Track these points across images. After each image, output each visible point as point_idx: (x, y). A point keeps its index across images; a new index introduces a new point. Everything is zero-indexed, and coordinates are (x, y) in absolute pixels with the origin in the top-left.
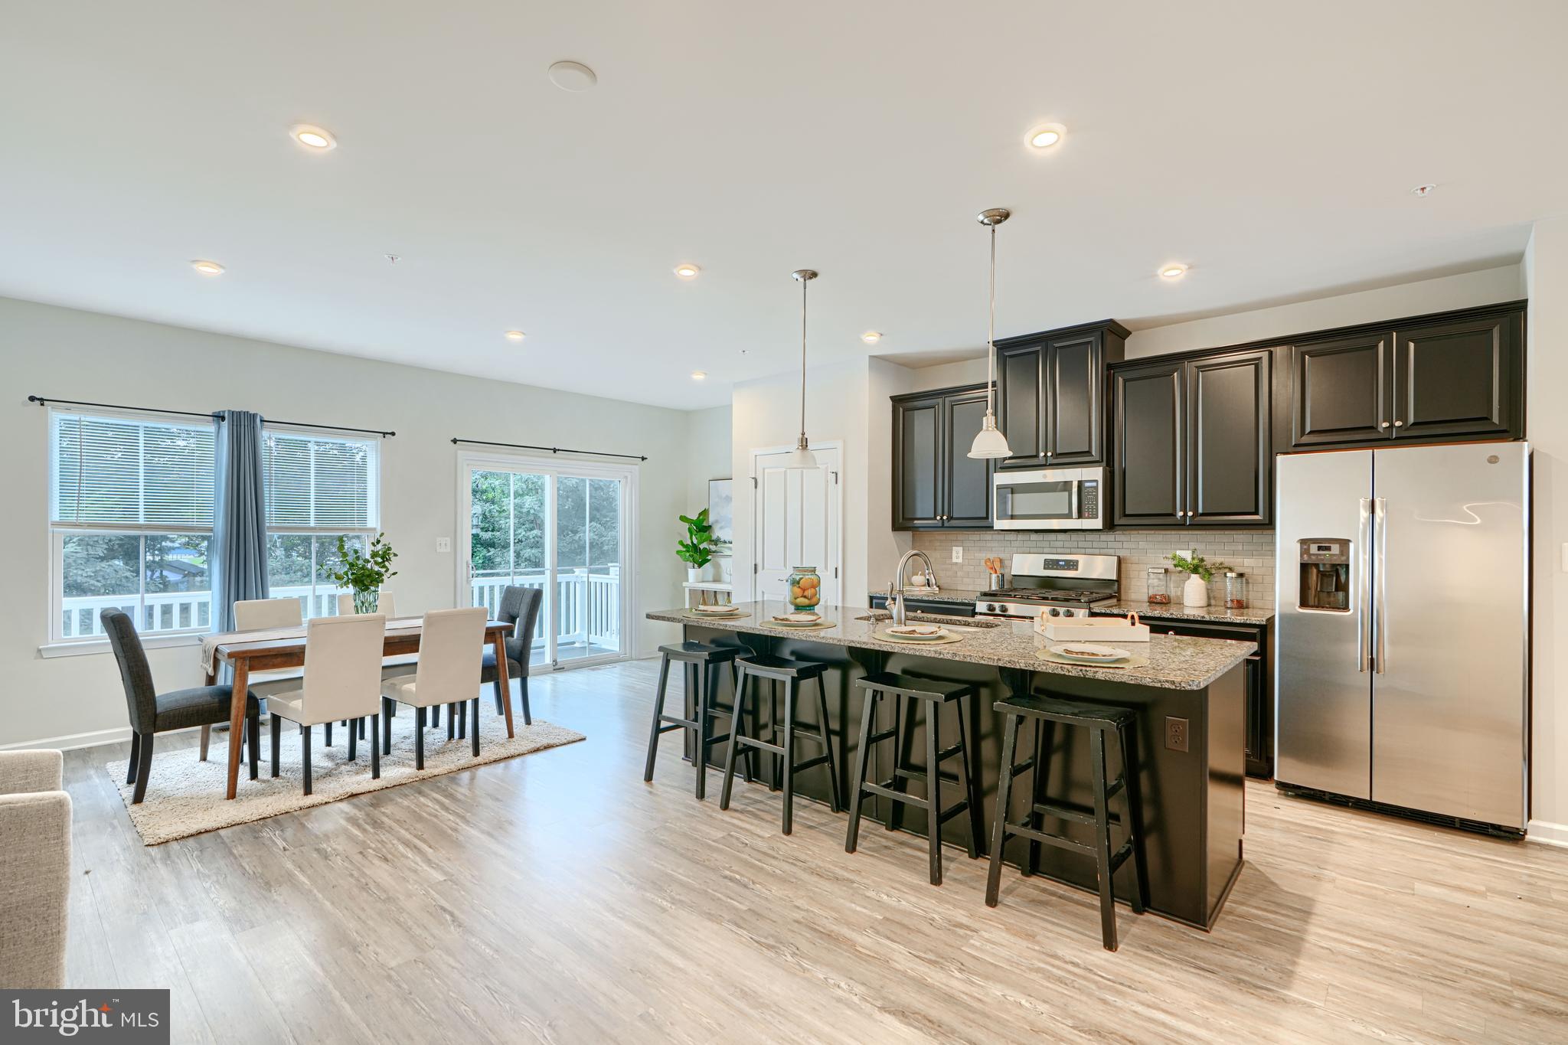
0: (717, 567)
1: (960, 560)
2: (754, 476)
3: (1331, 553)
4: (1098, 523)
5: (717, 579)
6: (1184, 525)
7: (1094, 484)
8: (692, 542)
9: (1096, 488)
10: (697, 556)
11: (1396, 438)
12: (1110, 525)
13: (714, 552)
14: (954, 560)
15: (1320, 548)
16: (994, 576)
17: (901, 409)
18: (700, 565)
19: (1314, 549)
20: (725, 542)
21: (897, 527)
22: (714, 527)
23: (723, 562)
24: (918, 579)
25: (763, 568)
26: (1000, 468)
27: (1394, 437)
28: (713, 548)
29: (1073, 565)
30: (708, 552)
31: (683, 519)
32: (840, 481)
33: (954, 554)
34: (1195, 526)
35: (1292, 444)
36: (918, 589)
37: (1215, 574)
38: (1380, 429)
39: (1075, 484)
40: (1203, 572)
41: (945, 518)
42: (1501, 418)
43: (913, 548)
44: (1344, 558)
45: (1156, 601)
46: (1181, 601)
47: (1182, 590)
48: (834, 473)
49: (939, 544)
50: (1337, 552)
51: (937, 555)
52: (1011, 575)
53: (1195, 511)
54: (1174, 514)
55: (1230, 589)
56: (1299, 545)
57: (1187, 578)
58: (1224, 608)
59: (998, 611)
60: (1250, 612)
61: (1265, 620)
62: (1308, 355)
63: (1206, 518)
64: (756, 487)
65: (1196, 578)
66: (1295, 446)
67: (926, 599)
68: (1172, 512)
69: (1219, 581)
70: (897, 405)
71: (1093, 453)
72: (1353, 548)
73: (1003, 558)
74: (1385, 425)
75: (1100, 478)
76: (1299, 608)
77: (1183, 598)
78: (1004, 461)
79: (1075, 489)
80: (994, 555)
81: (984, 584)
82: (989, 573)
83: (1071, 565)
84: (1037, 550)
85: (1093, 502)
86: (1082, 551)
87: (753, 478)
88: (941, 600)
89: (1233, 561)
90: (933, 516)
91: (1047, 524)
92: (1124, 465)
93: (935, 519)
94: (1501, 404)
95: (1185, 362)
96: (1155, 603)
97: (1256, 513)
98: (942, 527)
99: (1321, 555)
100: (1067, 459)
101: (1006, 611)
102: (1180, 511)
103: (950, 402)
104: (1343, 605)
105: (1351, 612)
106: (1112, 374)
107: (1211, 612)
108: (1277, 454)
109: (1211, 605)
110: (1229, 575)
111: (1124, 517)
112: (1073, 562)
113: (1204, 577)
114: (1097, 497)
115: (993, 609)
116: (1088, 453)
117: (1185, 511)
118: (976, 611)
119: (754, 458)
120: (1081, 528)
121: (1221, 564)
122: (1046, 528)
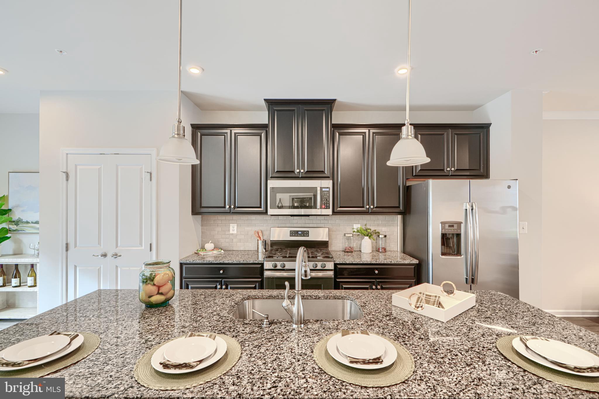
0: (19, 243)
1: (235, 232)
3: (454, 228)
4: (329, 212)
5: (18, 253)
6: (368, 212)
7: (328, 190)
9: (329, 192)
12: (334, 213)
13: (14, 231)
14: (231, 232)
15: (450, 226)
16: (260, 242)
17: (199, 134)
19: (447, 226)
20: (27, 222)
21: (195, 212)
22: (14, 210)
24: (209, 246)
26: (271, 177)
27: (450, 174)
28: (13, 227)
29: (306, 234)
30: (8, 230)
32: (154, 179)
33: (231, 228)
34: (373, 213)
35: (414, 175)
36: (211, 253)
37: (374, 236)
38: (445, 171)
39: (319, 189)
40: (369, 235)
41: (232, 207)
42: (484, 171)
43: (202, 225)
44: (459, 231)
45: (348, 251)
46: (358, 250)
47: (361, 245)
48: (148, 172)
49: (220, 222)
50: (456, 228)
51: (219, 229)
52: (271, 241)
53: (373, 205)
54: (363, 207)
55: (381, 244)
56: (440, 224)
57: (362, 238)
58: (378, 253)
59: (279, 267)
60: (387, 253)
61: (418, 261)
62: (419, 134)
63: (378, 209)
64: (67, 180)
65: (367, 238)
66: (415, 176)
67: (227, 262)
68: (362, 206)
69: (376, 239)
70: (195, 131)
71: (326, 172)
72: (463, 226)
73: (262, 230)
74: (448, 169)
75: (331, 186)
76: (441, 256)
77: (360, 248)
78: (274, 173)
79: (319, 192)
80: (257, 229)
81: (251, 246)
82: (256, 240)
83: (305, 234)
84: (287, 225)
85: (327, 199)
86: (308, 225)
87: (64, 172)
88: (238, 262)
89: (378, 229)
90: (223, 206)
91: (303, 211)
92: (339, 180)
93: (225, 207)
94: (484, 164)
95: (369, 129)
96: (347, 252)
97: (399, 207)
98: (230, 213)
99: (450, 229)
100: (311, 175)
101: (284, 267)
102: (367, 205)
103: (235, 134)
104: (459, 253)
105: (462, 256)
106: (333, 130)
107: (373, 256)
108: (407, 179)
109: (373, 251)
110: (380, 236)
111: (339, 208)
112: (306, 232)
113: (370, 237)
114: (329, 197)
115: (276, 266)
116: (323, 172)
117: (369, 205)
118: (265, 268)
119: (65, 156)
120: (320, 214)
121: (375, 231)
122: (303, 214)
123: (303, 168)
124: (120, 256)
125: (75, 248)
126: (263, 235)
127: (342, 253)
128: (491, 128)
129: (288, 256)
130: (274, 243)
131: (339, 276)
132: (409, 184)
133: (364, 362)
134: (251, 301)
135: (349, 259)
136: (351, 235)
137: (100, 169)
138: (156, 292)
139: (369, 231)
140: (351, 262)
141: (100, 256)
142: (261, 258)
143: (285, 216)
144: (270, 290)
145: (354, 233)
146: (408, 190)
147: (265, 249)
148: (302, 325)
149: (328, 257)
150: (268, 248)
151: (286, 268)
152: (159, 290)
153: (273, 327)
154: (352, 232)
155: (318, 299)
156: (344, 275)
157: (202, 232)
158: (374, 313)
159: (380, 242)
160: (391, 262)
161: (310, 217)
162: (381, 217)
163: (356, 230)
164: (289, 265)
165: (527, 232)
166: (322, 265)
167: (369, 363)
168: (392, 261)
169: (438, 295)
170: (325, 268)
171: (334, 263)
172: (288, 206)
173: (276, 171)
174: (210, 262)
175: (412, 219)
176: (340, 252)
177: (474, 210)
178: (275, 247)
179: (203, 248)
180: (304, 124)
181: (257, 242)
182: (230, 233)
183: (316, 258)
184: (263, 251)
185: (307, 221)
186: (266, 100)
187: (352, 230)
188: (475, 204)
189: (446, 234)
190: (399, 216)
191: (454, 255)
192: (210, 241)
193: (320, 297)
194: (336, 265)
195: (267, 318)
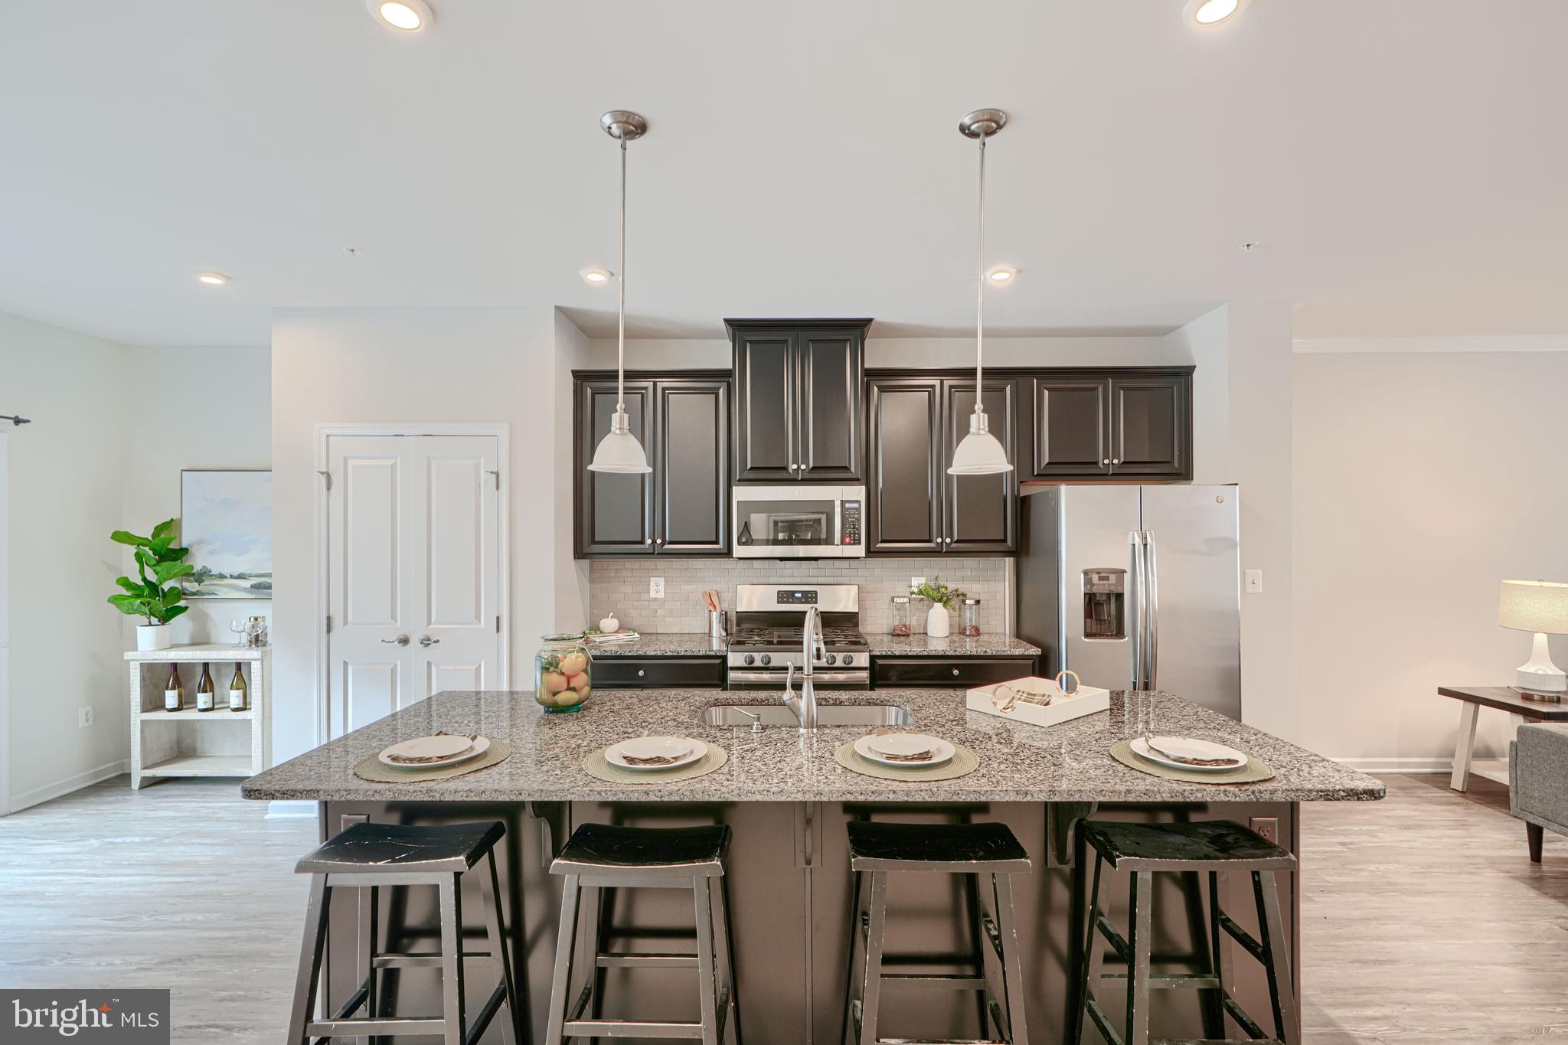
0: (202, 620)
1: (661, 595)
2: (324, 470)
3: (1110, 582)
4: (860, 550)
5: (200, 640)
6: (940, 552)
7: (856, 505)
8: (144, 579)
9: (859, 510)
10: (159, 605)
11: (1112, 474)
12: (871, 552)
13: (194, 594)
14: (653, 595)
15: (1101, 579)
16: (715, 615)
17: (589, 391)
18: (164, 619)
19: (1095, 578)
20: (222, 576)
21: (579, 553)
22: (193, 550)
23: (213, 610)
24: (609, 623)
25: (346, 622)
26: (739, 480)
27: (1111, 473)
28: (191, 586)
29: (812, 598)
30: (182, 594)
31: (120, 537)
32: (504, 486)
33: (653, 587)
34: (952, 553)
35: (1035, 473)
36: (614, 638)
37: (955, 602)
38: (1101, 465)
39: (838, 504)
40: (944, 600)
41: (659, 541)
42: (1180, 463)
43: (591, 581)
44: (1119, 587)
45: (900, 633)
46: (922, 632)
47: (926, 621)
48: (492, 473)
49: (630, 574)
50: (1114, 582)
51: (628, 589)
52: (737, 612)
53: (951, 537)
54: (930, 541)
55: (969, 617)
56: (1082, 575)
57: (930, 607)
58: (962, 636)
59: (758, 663)
60: (981, 638)
61: (1040, 650)
62: (1046, 389)
63: (960, 545)
64: (329, 488)
65: (938, 606)
66: (1037, 475)
67: (652, 653)
68: (928, 538)
69: (960, 609)
70: (582, 384)
71: (852, 469)
72: (1127, 577)
73: (719, 591)
74: (1106, 461)
75: (863, 498)
76: (1083, 638)
77: (925, 628)
78: (744, 472)
79: (838, 510)
80: (708, 587)
81: (694, 624)
82: (707, 611)
83: (810, 597)
84: (772, 580)
85: (854, 526)
86: (815, 580)
87: (322, 473)
88: (675, 654)
89: (963, 587)
90: (639, 539)
91: (801, 551)
92: (880, 485)
93: (642, 542)
94: (1180, 451)
95: (941, 380)
96: (898, 635)
97: (1005, 541)
98: (653, 554)
99: (1101, 585)
100: (822, 474)
101: (769, 662)
102: (937, 538)
103: (664, 389)
104: (1119, 633)
105: (1126, 639)
106: (867, 381)
107: (952, 642)
108: (1021, 482)
109: (951, 634)
110: (968, 602)
111: (881, 543)
112: (812, 594)
113: (945, 604)
114: (859, 520)
115: (752, 662)
116: (846, 469)
117: (942, 537)
118: (729, 666)
119: (323, 439)
120: (841, 556)
121: (957, 590)
122: (801, 555)
123: (806, 461)
124: (437, 642)
125: (344, 625)
126: (720, 602)
127: (886, 638)
128: (1195, 375)
129: (775, 642)
130: (744, 617)
131: (879, 682)
132: (1025, 491)
133: (906, 758)
134: (720, 710)
135: (899, 648)
136: (906, 600)
137: (393, 467)
138: (565, 687)
139: (943, 590)
140: (904, 653)
141: (396, 643)
142: (717, 646)
143: (767, 561)
144: (752, 692)
145: (913, 596)
146: (1023, 505)
147: (726, 630)
148: (815, 730)
149: (858, 643)
150: (732, 629)
151: (773, 664)
152: (568, 683)
153: (768, 732)
154: (908, 594)
155: (838, 705)
156: (889, 679)
157: (592, 596)
158: (933, 718)
159: (968, 615)
160: (986, 652)
161: (820, 562)
162: (969, 562)
163: (916, 590)
164: (778, 659)
165: (1261, 591)
166: (845, 657)
167: (913, 759)
168: (988, 650)
169: (1047, 694)
170: (852, 665)
171: (870, 655)
172: (763, 540)
173: (749, 467)
174: (618, 654)
175: (1030, 565)
176: (885, 635)
177: (1148, 546)
178: (745, 626)
179: (596, 628)
180: (806, 365)
181: (707, 615)
182: (651, 596)
183: (834, 644)
184: (721, 634)
185: (812, 572)
186: (726, 321)
187: (908, 590)
188: (1151, 534)
189: (1095, 594)
190: (1007, 559)
191: (1111, 636)
192: (611, 614)
193: (842, 702)
194: (873, 658)
195: (758, 719)
